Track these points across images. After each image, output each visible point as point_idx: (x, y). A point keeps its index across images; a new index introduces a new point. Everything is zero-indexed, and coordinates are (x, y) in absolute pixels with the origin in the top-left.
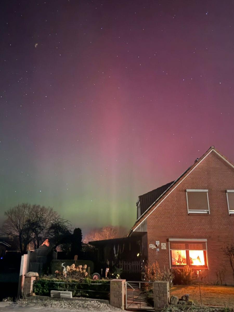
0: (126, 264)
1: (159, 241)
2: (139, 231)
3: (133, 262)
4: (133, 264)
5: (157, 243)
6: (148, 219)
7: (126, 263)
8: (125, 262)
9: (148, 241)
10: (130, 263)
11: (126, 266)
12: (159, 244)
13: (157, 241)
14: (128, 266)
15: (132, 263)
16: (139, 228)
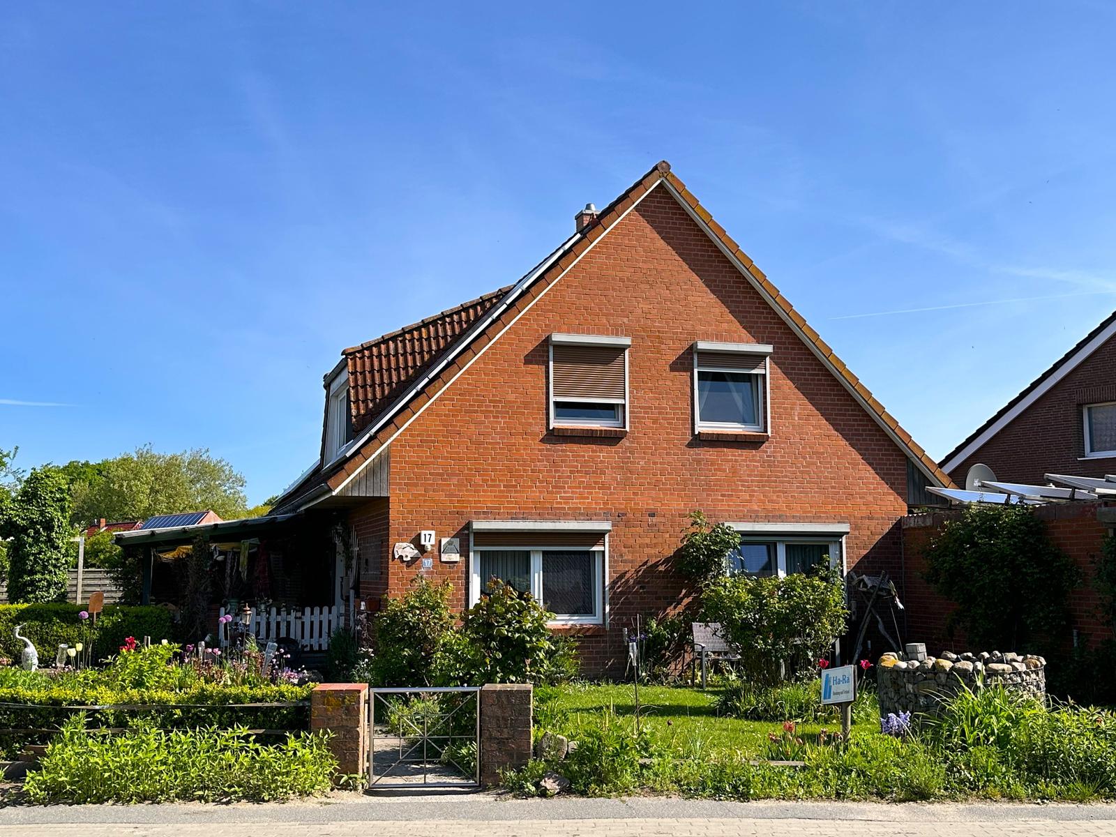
0: (279, 619)
1: (433, 533)
2: (356, 494)
3: (308, 610)
4: (307, 618)
5: (428, 537)
6: (396, 446)
7: (278, 613)
8: (274, 610)
9: (391, 532)
10: (293, 614)
11: (278, 624)
12: (433, 541)
13: (427, 532)
14: (289, 623)
15: (303, 614)
16: (356, 483)
